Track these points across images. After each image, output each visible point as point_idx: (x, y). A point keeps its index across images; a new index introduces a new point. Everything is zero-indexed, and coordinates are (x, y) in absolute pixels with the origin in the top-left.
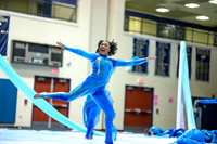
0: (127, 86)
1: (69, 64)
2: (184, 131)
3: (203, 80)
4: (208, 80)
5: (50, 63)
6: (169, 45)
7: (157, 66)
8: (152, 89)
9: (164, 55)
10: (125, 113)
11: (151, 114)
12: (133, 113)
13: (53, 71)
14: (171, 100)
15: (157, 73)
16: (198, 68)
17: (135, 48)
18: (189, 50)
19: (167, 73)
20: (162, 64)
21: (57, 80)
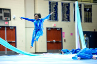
0: (47, 28)
1: (14, 18)
2: (80, 50)
3: (89, 22)
4: (91, 22)
5: (4, 18)
6: (69, 4)
7: (63, 16)
8: (61, 29)
9: (66, 10)
10: (47, 42)
11: (62, 42)
12: (52, 43)
13: (5, 23)
14: (72, 34)
15: (63, 20)
16: (86, 15)
17: (50, 7)
18: (80, 6)
19: (68, 20)
20: (66, 15)
21: (8, 27)
